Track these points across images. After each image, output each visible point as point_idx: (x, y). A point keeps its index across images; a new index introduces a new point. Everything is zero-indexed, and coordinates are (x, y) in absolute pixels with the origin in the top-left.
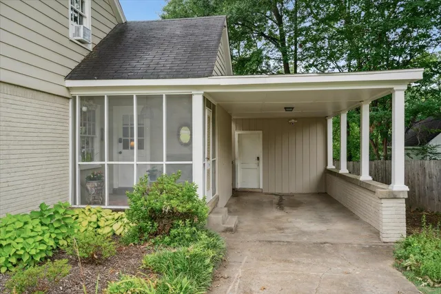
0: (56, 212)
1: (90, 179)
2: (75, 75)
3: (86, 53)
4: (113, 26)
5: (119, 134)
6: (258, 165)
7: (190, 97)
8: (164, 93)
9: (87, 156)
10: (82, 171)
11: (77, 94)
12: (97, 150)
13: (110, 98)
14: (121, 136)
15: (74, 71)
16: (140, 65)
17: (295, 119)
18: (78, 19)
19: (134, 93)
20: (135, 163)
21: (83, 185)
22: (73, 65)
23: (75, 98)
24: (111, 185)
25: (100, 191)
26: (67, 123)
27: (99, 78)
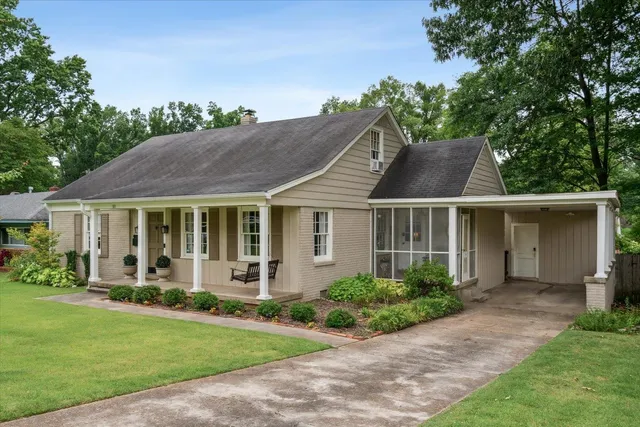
0: (366, 278)
1: (382, 261)
2: (375, 195)
3: (380, 177)
4: (398, 150)
5: (402, 229)
6: (535, 255)
7: (447, 209)
8: (431, 206)
9: (381, 247)
10: (378, 256)
11: (375, 207)
12: (387, 242)
13: (395, 209)
14: (404, 231)
15: (373, 192)
16: (415, 186)
17: (573, 212)
18: (375, 155)
19: (411, 206)
20: (411, 252)
21: (378, 266)
22: (372, 188)
23: (373, 209)
24: (396, 266)
25: (389, 269)
26: (368, 227)
27: (389, 198)
